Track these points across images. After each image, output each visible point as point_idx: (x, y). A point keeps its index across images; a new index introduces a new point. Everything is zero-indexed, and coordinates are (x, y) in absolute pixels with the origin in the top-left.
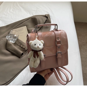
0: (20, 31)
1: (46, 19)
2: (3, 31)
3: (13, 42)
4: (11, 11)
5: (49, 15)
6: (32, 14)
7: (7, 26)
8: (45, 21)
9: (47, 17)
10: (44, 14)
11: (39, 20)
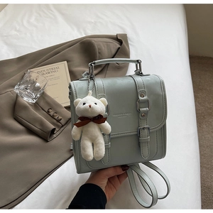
0: (51, 74)
1: (119, 46)
2: (9, 70)
3: (30, 101)
4: (32, 20)
5: (125, 36)
6: (85, 31)
7: (21, 59)
8: (114, 52)
9: (120, 42)
10: (114, 33)
11: (99, 49)
